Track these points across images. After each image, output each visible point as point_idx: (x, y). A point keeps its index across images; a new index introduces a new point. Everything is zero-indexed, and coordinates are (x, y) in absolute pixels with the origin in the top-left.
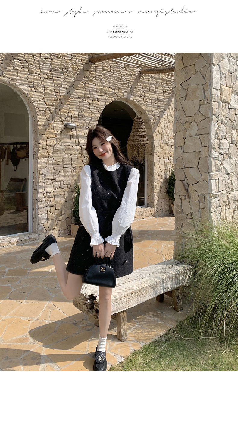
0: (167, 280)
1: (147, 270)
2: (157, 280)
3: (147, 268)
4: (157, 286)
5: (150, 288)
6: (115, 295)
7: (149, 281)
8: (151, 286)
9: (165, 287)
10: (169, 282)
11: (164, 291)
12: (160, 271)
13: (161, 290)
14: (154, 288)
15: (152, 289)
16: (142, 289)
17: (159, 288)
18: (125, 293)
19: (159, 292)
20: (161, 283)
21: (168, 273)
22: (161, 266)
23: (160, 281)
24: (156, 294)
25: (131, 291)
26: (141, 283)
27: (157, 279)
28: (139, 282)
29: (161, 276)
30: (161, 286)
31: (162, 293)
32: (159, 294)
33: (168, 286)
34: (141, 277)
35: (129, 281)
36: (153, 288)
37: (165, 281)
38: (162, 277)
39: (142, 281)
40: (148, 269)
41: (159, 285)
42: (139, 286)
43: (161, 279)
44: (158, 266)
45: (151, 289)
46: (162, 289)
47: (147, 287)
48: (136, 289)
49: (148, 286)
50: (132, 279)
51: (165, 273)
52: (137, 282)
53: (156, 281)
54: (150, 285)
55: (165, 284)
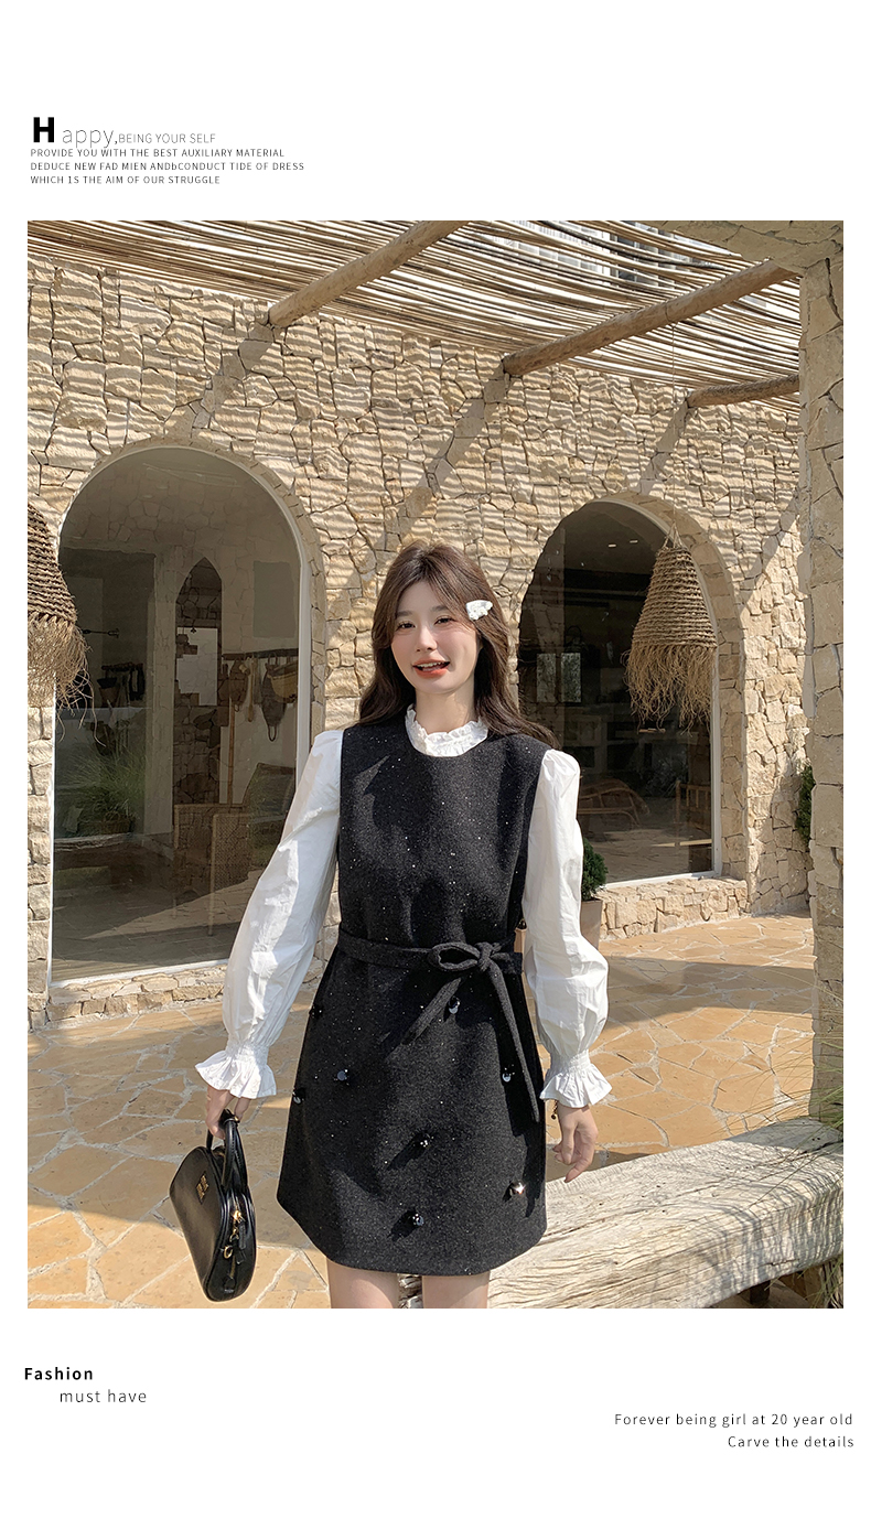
0: (776, 1226)
1: (685, 1168)
2: (730, 1224)
3: (689, 1156)
4: (728, 1253)
5: (694, 1259)
6: (532, 1286)
7: (693, 1225)
8: (699, 1253)
9: (768, 1256)
10: (787, 1234)
11: (761, 1272)
12: (743, 1174)
13: (749, 1267)
14: (714, 1261)
15: (706, 1265)
16: (658, 1262)
17: (741, 1260)
18: (576, 1280)
19: (739, 1277)
20: (750, 1237)
21: (779, 1192)
22: (751, 1148)
23: (745, 1228)
24: (726, 1285)
25: (605, 1271)
26: (655, 1234)
27: (727, 1220)
28: (647, 1228)
29: (746, 1205)
30: (749, 1251)
31: (752, 1284)
32: (739, 1288)
33: (784, 1249)
34: (659, 1201)
35: (601, 1216)
36: (709, 1261)
37: (767, 1230)
38: (754, 1209)
39: (658, 1221)
40: (692, 1160)
41: (738, 1247)
42: (646, 1249)
43: (750, 1219)
44: (737, 1150)
45: (701, 1266)
46: (752, 1264)
47: (679, 1257)
48: (629, 1260)
49: (686, 1254)
50: (615, 1207)
51: (770, 1191)
52: (636, 1228)
53: (727, 1227)
54: (696, 1249)
55: (766, 1244)
